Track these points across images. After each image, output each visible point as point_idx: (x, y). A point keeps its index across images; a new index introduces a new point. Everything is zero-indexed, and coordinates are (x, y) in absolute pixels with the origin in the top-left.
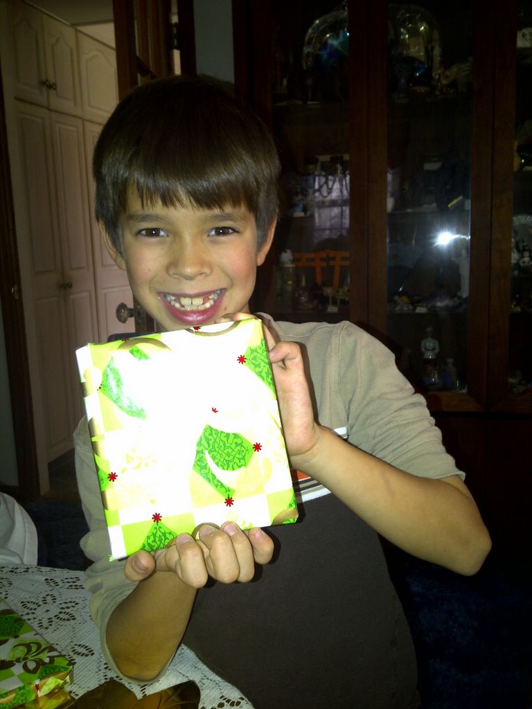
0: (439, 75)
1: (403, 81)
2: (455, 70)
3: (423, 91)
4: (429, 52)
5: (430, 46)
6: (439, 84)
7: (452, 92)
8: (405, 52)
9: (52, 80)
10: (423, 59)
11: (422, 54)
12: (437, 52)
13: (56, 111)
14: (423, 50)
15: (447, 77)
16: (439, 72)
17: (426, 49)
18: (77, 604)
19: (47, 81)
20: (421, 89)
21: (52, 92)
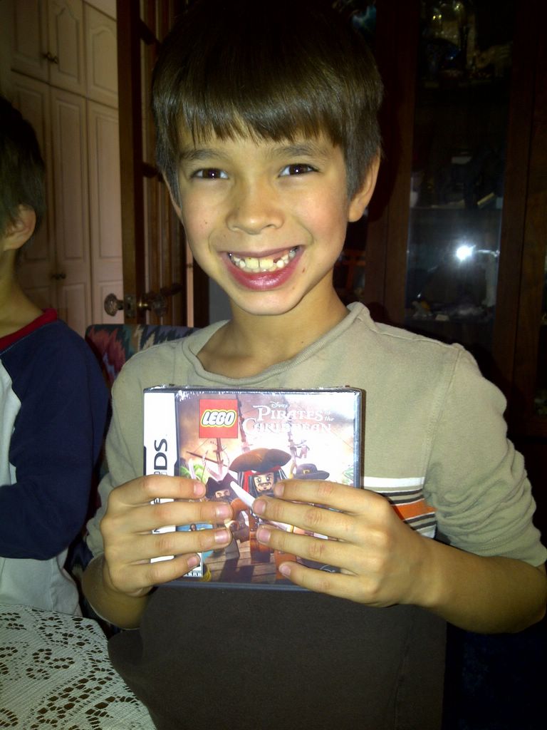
0: (474, 59)
1: (433, 63)
2: (493, 52)
3: (455, 75)
4: (463, 34)
5: (465, 28)
6: (474, 68)
7: (488, 76)
8: (437, 34)
9: (54, 53)
10: (456, 42)
11: (455, 36)
12: (472, 34)
13: (57, 87)
14: (457, 32)
15: (483, 60)
16: (475, 54)
17: (461, 30)
18: (16, 651)
19: (49, 53)
20: (453, 73)
21: (54, 67)
